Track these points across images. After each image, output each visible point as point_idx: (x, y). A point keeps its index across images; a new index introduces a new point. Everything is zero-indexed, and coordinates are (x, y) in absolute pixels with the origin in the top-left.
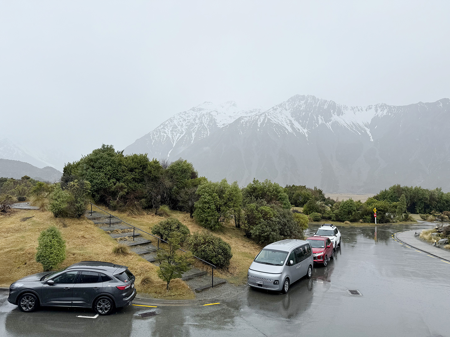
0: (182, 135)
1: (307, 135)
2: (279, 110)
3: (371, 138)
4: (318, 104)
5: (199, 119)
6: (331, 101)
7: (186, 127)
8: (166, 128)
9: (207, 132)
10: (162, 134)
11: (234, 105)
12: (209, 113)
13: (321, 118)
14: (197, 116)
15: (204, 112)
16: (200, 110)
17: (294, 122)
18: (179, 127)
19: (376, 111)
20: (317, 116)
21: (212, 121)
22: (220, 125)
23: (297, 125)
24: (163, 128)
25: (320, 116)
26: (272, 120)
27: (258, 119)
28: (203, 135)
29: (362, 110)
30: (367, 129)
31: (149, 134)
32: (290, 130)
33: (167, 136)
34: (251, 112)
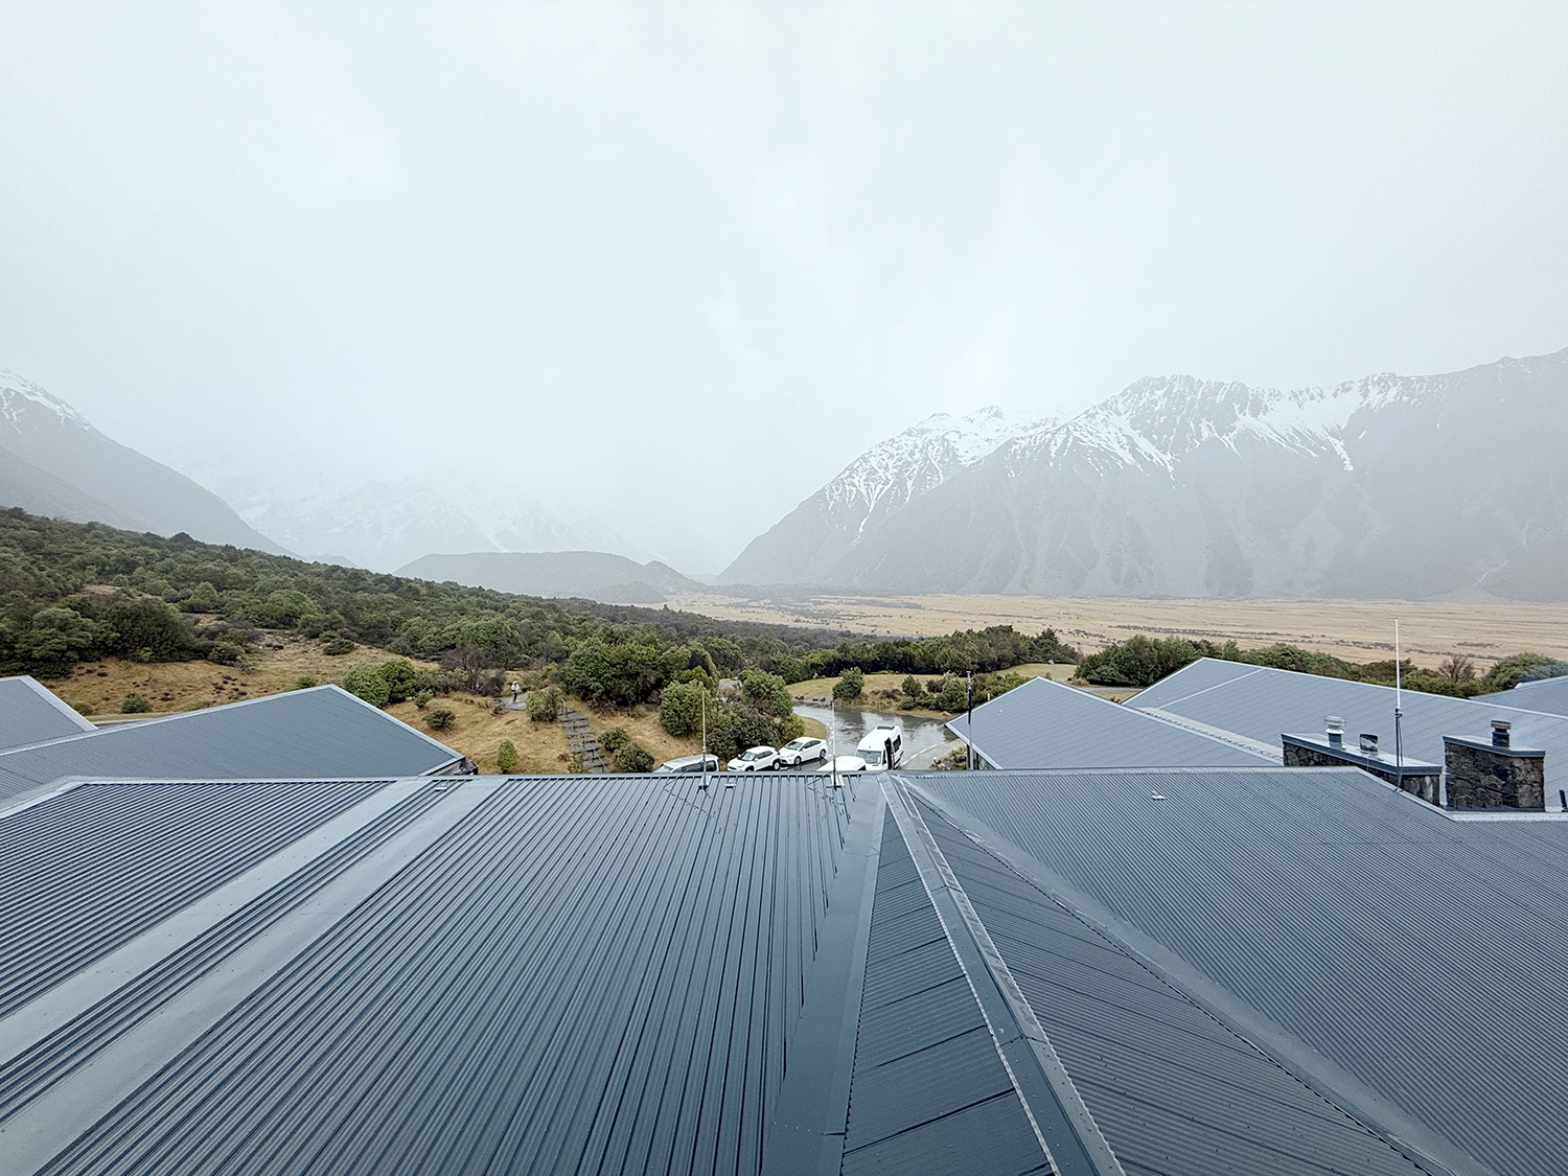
0: (886, 488)
1: (1170, 468)
2: (1102, 415)
3: (1347, 462)
4: (1199, 394)
5: (921, 451)
6: (1234, 383)
7: (895, 470)
8: (854, 475)
9: (939, 477)
10: (848, 488)
11: (997, 414)
12: (943, 437)
13: (1208, 426)
14: (916, 447)
15: (931, 436)
16: (923, 432)
17: (1137, 440)
18: (881, 472)
19: (1365, 394)
20: (1197, 422)
21: (950, 452)
22: (966, 461)
23: (1145, 446)
24: (850, 476)
25: (1204, 420)
26: (1084, 439)
27: (1050, 441)
28: (930, 485)
29: (1321, 396)
30: (1336, 441)
31: (824, 490)
32: (1128, 458)
33: (857, 490)
34: (1036, 426)
